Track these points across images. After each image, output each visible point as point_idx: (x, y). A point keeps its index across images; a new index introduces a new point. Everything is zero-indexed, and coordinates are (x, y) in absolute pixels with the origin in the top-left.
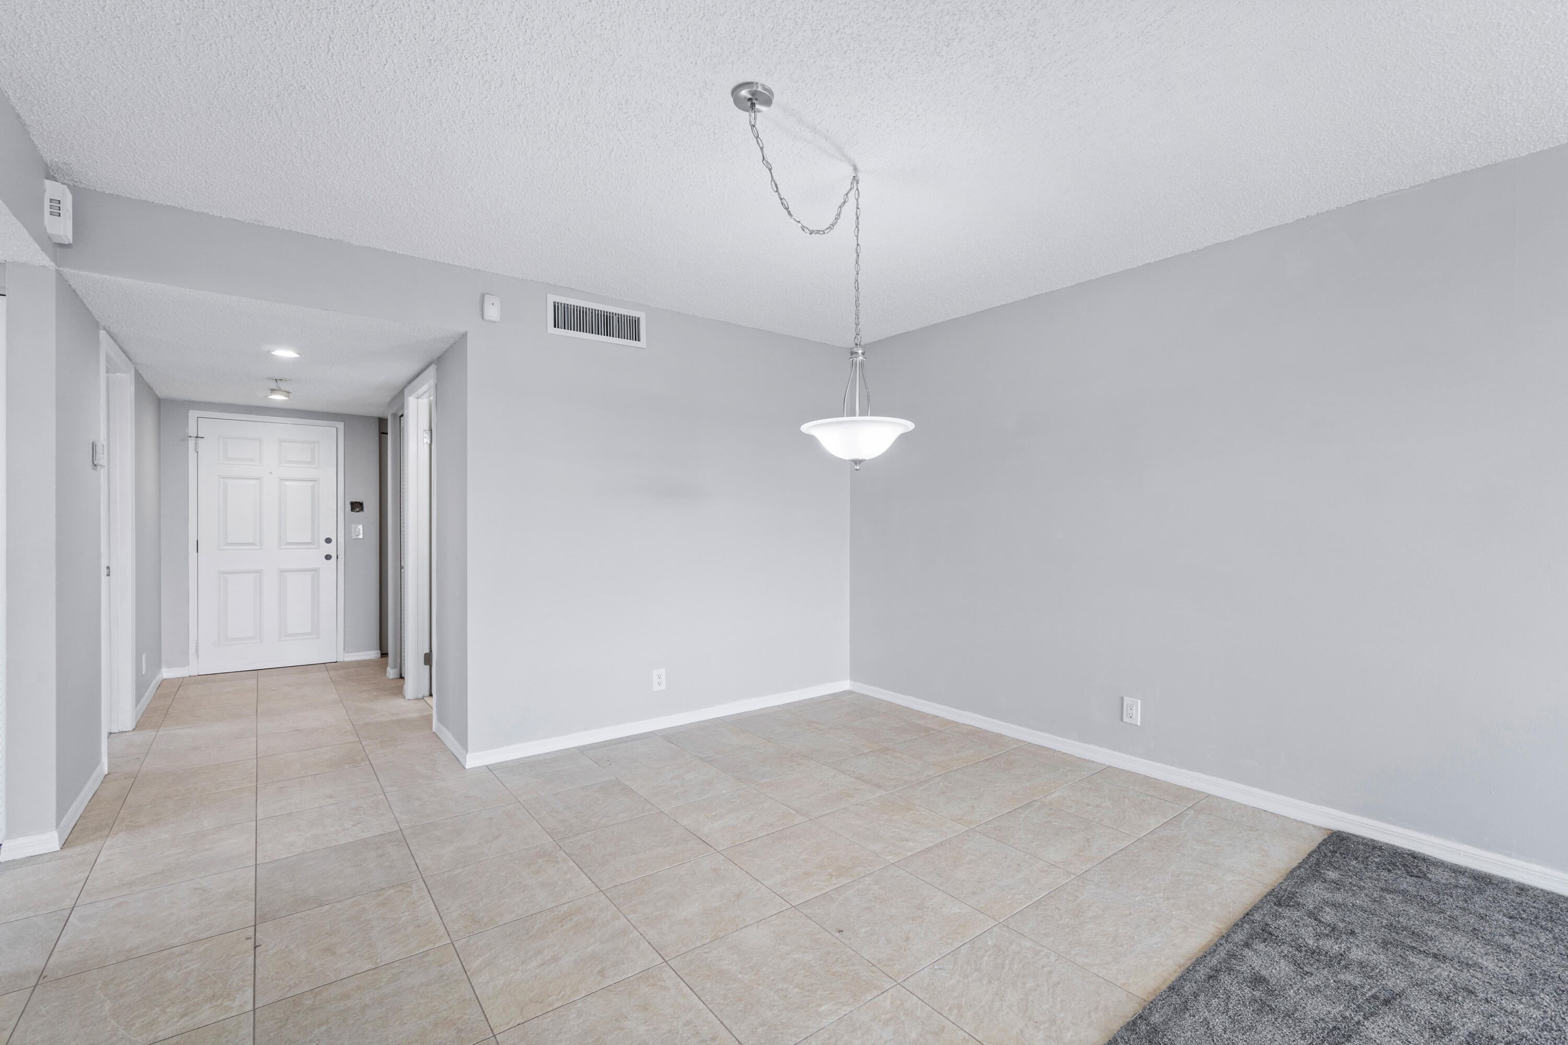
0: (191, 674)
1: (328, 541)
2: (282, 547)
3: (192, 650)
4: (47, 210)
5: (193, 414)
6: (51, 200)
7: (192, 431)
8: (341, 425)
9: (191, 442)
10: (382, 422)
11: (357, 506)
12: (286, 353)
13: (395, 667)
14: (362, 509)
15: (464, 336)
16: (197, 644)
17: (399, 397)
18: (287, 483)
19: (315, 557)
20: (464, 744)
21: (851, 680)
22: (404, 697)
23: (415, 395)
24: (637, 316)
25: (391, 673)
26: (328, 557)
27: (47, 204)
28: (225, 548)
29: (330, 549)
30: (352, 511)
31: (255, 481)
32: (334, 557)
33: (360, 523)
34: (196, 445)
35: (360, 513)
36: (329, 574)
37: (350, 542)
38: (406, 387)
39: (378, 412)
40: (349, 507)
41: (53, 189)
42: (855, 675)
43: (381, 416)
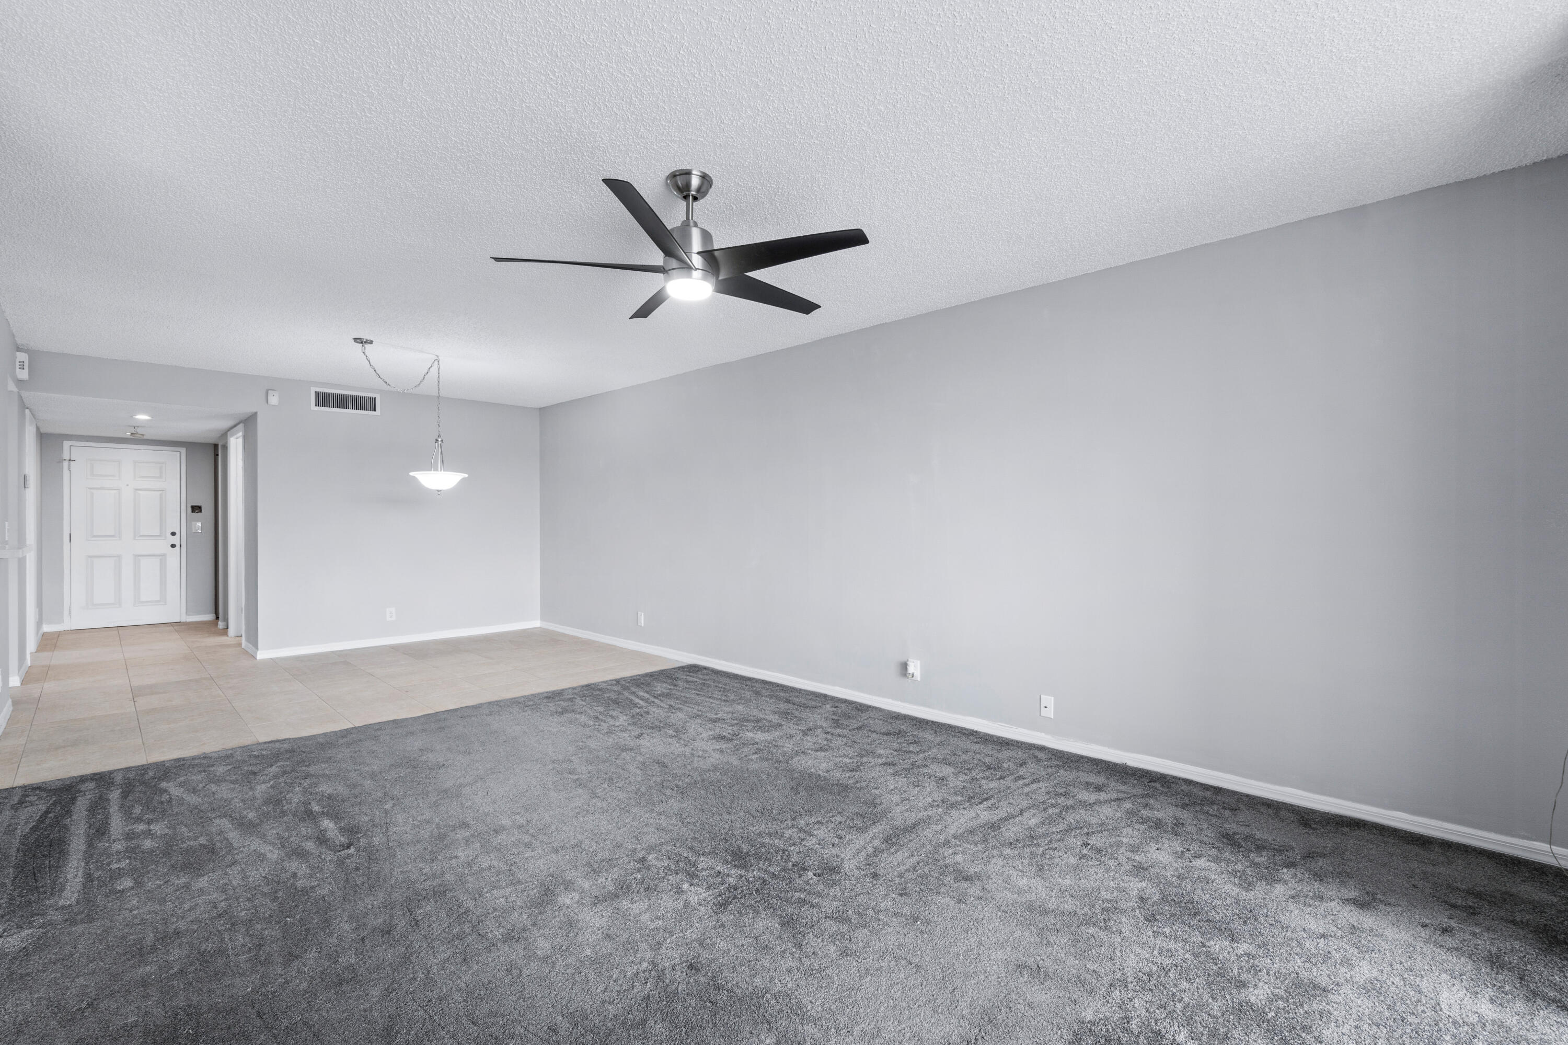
0: (66, 629)
1: (173, 534)
2: (137, 538)
3: (66, 613)
4: (18, 367)
5: (67, 444)
6: (20, 362)
7: (66, 456)
8: (183, 450)
9: (65, 464)
10: (216, 446)
11: (196, 509)
12: (142, 417)
13: (224, 621)
14: (200, 511)
15: (256, 413)
16: (70, 607)
17: (225, 434)
18: (140, 492)
19: (162, 546)
20: (256, 647)
21: (541, 620)
22: (228, 636)
23: (235, 436)
24: (374, 396)
25: (221, 625)
26: (173, 546)
27: (17, 364)
28: (93, 539)
29: (175, 540)
30: (192, 512)
31: (115, 491)
32: (178, 546)
33: (198, 521)
34: (69, 466)
35: (199, 514)
36: (174, 559)
37: (190, 534)
38: (228, 430)
39: (213, 441)
40: (190, 510)
41: (22, 357)
42: (543, 618)
43: (216, 443)
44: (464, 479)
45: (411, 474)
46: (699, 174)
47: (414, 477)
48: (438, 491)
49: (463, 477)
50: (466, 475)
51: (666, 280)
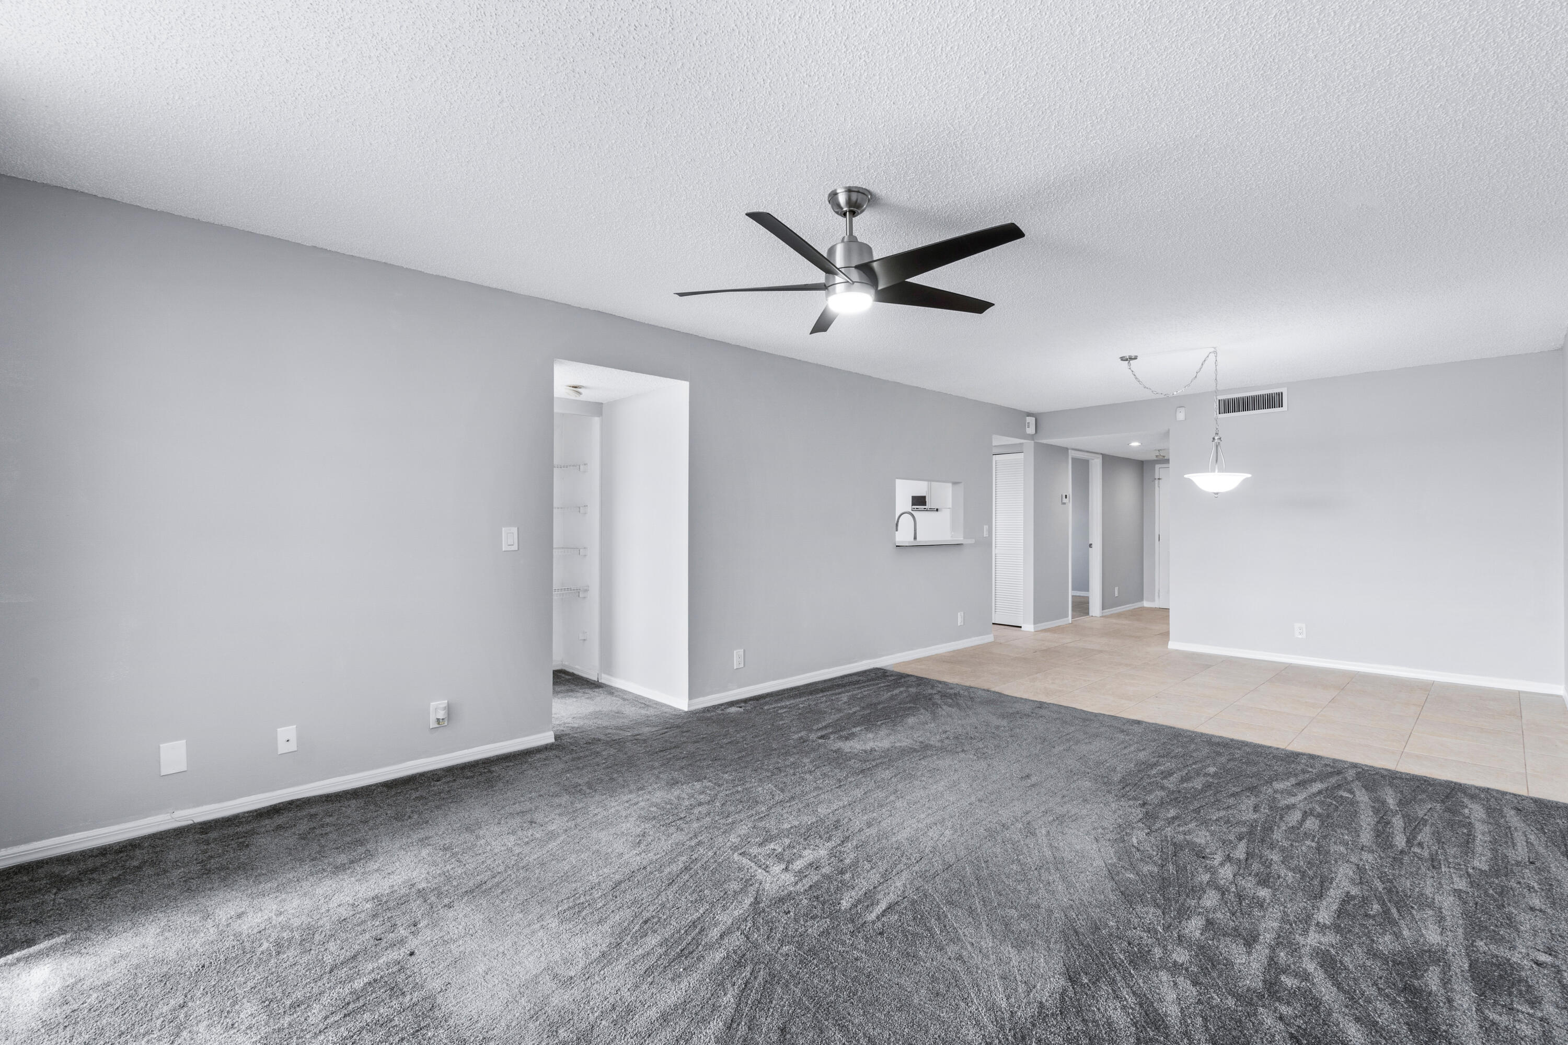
9: (1157, 482)
24: (1280, 391)
44: (1246, 480)
45: (1186, 476)
46: (843, 190)
47: (1189, 480)
48: (1215, 493)
49: (1244, 477)
50: (1249, 476)
51: (827, 295)
